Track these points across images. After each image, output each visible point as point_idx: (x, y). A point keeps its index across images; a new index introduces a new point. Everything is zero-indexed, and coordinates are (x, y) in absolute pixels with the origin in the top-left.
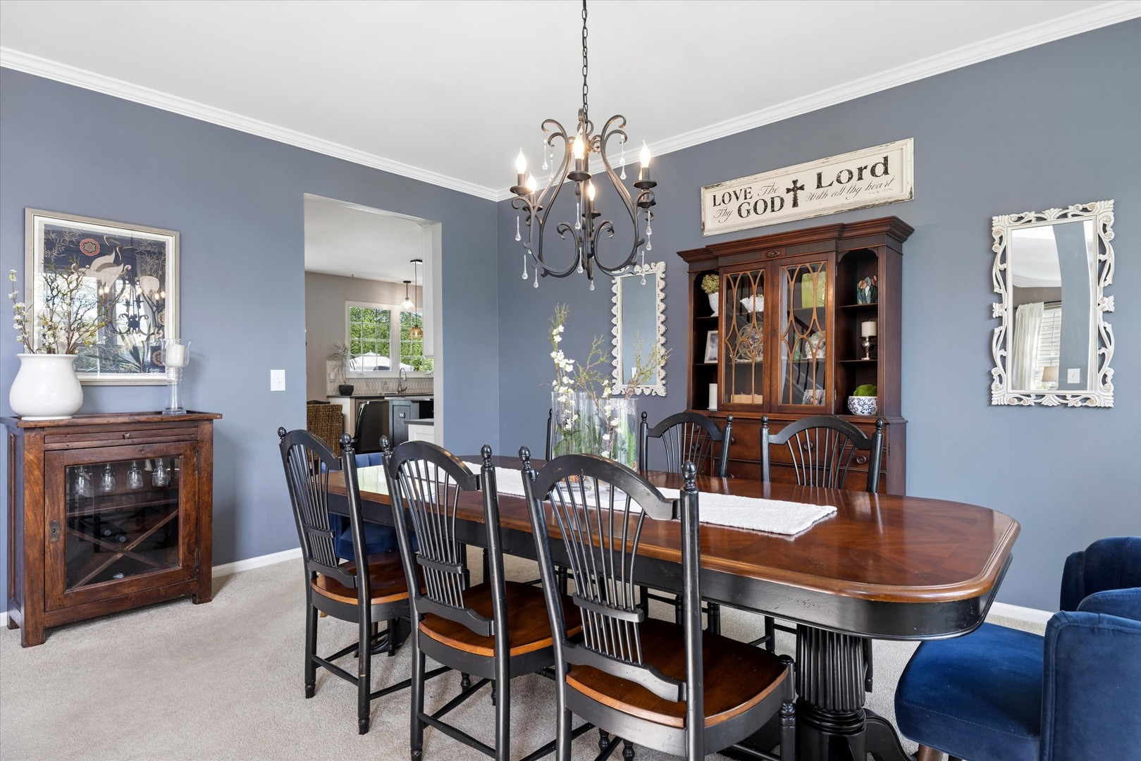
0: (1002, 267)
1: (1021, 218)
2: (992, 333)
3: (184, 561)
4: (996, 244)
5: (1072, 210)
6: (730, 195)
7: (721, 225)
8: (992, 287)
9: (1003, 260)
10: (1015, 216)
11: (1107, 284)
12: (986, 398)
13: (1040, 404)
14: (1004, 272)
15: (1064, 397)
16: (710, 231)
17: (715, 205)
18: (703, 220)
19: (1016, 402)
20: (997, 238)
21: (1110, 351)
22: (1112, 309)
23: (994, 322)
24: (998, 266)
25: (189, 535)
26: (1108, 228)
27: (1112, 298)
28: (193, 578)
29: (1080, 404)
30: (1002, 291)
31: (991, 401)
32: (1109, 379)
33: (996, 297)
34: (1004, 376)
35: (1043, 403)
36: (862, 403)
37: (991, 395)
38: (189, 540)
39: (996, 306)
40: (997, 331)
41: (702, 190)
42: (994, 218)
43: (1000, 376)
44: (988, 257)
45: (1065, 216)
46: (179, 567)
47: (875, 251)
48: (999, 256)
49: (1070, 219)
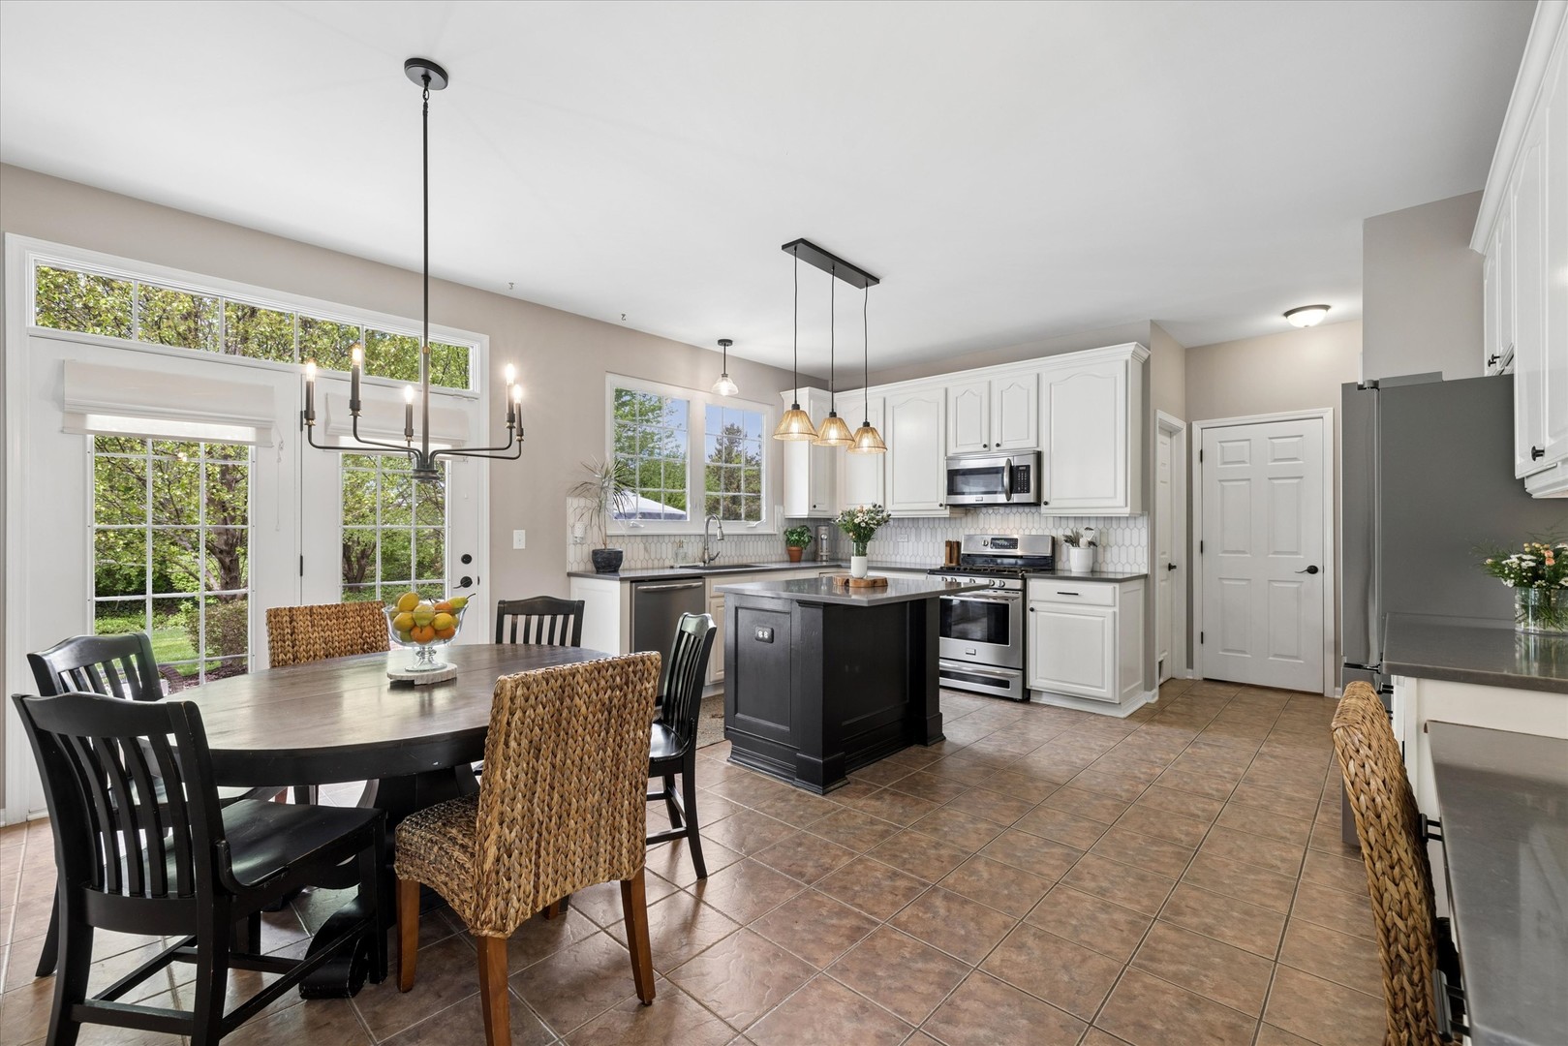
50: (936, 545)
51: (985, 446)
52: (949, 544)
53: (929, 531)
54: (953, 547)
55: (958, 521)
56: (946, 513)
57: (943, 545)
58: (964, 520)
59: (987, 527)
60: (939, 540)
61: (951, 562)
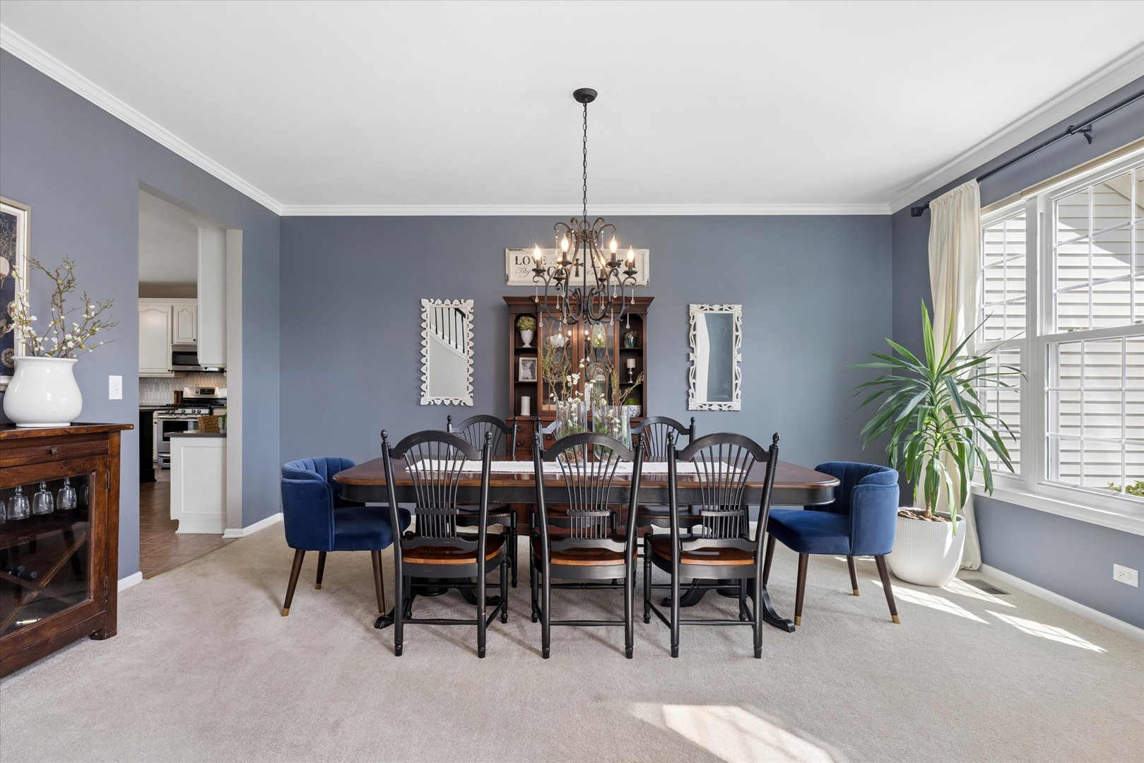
0: (694, 333)
1: (702, 307)
2: (689, 369)
3: (95, 592)
4: (691, 320)
5: (725, 307)
6: (529, 259)
7: (520, 279)
8: (689, 344)
9: (695, 330)
10: (700, 306)
11: (740, 346)
12: (685, 406)
13: (710, 409)
14: (695, 336)
15: (720, 406)
16: (513, 282)
17: (517, 263)
18: (507, 273)
19: (700, 409)
20: (691, 316)
21: (739, 381)
22: (741, 361)
23: (689, 363)
24: (692, 333)
25: (100, 561)
26: (739, 319)
27: (741, 355)
28: (102, 610)
29: (727, 409)
30: (694, 346)
31: (688, 408)
32: (739, 396)
33: (690, 350)
34: (694, 394)
35: (712, 409)
36: (632, 409)
37: (688, 404)
38: (100, 568)
39: (691, 354)
40: (691, 368)
41: (507, 250)
42: (691, 305)
43: (692, 394)
44: (687, 326)
45: (721, 309)
46: (92, 600)
47: (641, 316)
48: (692, 326)
49: (724, 312)
50: (169, 393)
51: (194, 340)
52: (176, 393)
53: (164, 385)
54: (179, 394)
55: (182, 380)
56: (173, 375)
57: (173, 393)
58: (186, 380)
59: (199, 383)
60: (171, 390)
61: (177, 402)
